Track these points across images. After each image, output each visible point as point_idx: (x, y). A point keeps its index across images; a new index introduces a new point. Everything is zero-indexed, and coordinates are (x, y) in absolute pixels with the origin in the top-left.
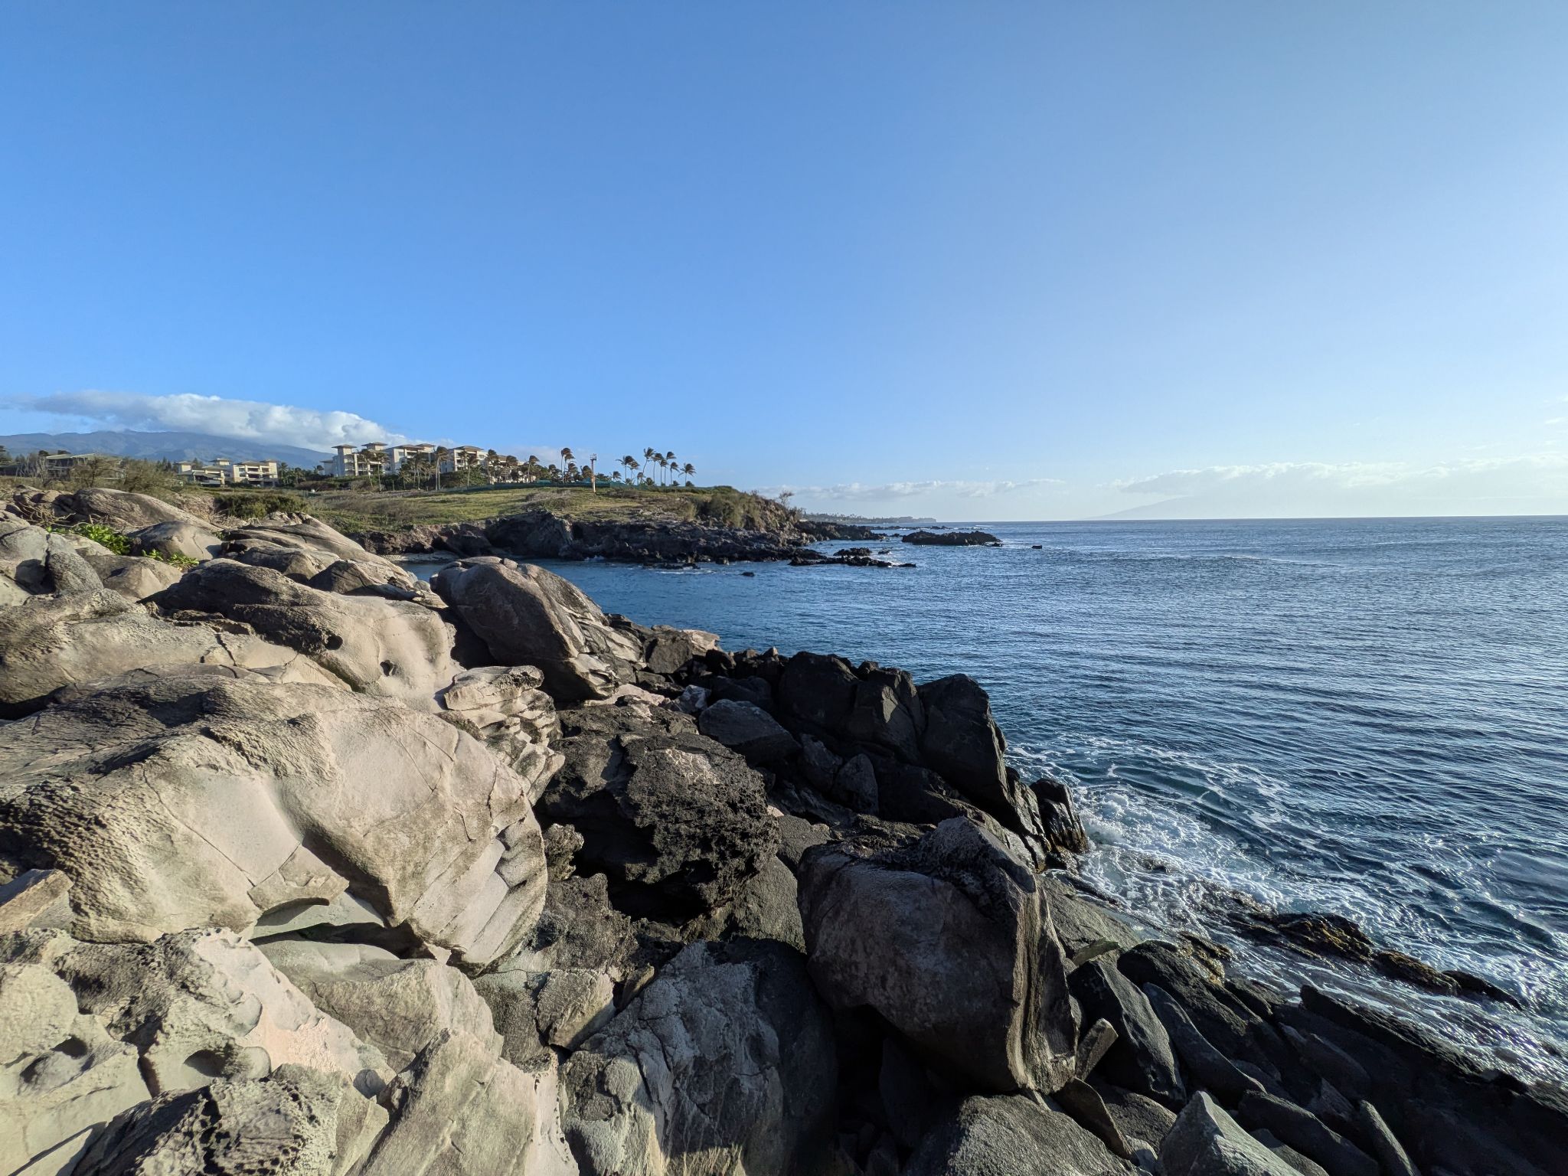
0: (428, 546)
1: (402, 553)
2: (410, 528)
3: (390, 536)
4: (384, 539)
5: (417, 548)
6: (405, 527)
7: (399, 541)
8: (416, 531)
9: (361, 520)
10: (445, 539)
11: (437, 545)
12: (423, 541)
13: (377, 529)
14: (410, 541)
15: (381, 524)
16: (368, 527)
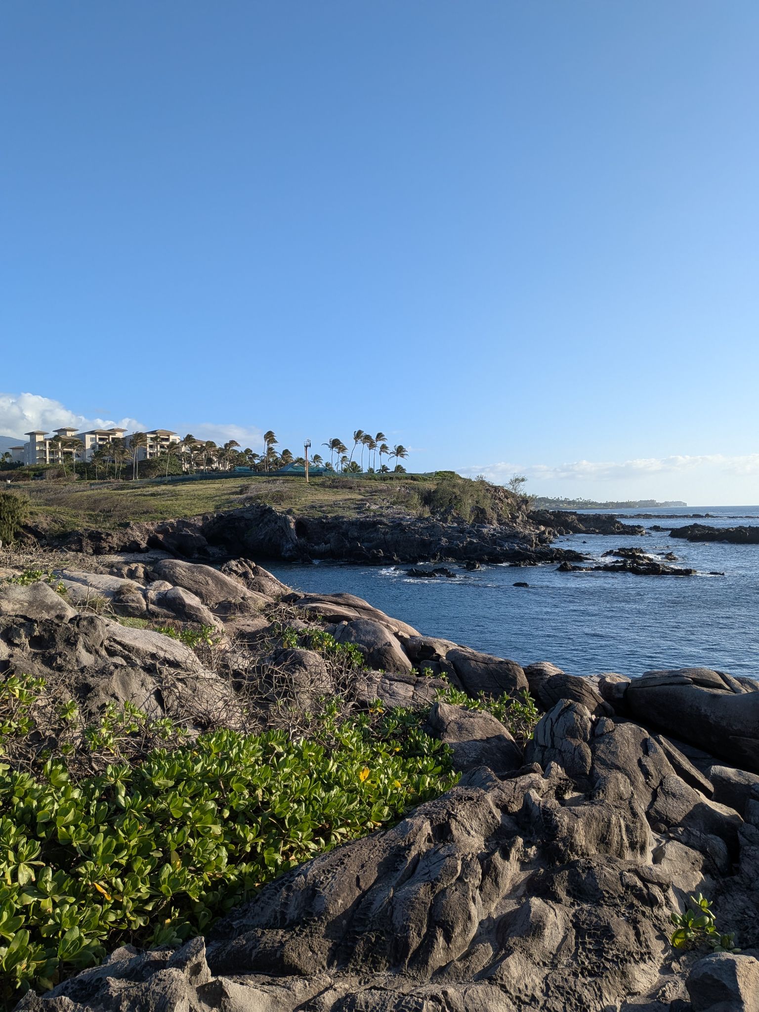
0: (144, 545)
1: (118, 552)
2: (127, 525)
3: (108, 535)
4: (102, 538)
5: (131, 548)
6: (120, 525)
7: (115, 540)
8: (132, 529)
9: (76, 516)
10: (161, 537)
11: (153, 543)
12: (139, 539)
13: (93, 527)
14: (126, 540)
15: (96, 522)
16: (85, 525)
